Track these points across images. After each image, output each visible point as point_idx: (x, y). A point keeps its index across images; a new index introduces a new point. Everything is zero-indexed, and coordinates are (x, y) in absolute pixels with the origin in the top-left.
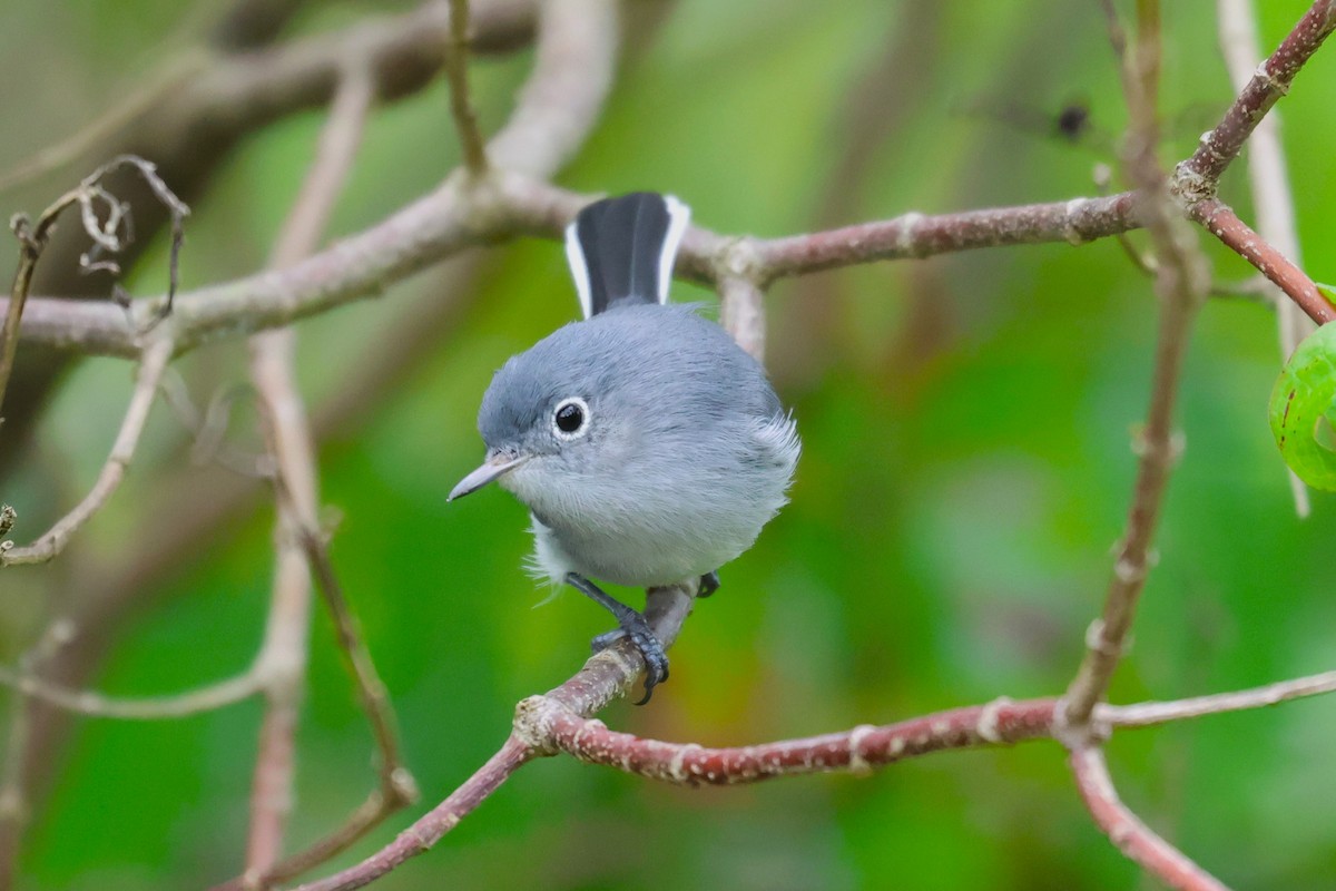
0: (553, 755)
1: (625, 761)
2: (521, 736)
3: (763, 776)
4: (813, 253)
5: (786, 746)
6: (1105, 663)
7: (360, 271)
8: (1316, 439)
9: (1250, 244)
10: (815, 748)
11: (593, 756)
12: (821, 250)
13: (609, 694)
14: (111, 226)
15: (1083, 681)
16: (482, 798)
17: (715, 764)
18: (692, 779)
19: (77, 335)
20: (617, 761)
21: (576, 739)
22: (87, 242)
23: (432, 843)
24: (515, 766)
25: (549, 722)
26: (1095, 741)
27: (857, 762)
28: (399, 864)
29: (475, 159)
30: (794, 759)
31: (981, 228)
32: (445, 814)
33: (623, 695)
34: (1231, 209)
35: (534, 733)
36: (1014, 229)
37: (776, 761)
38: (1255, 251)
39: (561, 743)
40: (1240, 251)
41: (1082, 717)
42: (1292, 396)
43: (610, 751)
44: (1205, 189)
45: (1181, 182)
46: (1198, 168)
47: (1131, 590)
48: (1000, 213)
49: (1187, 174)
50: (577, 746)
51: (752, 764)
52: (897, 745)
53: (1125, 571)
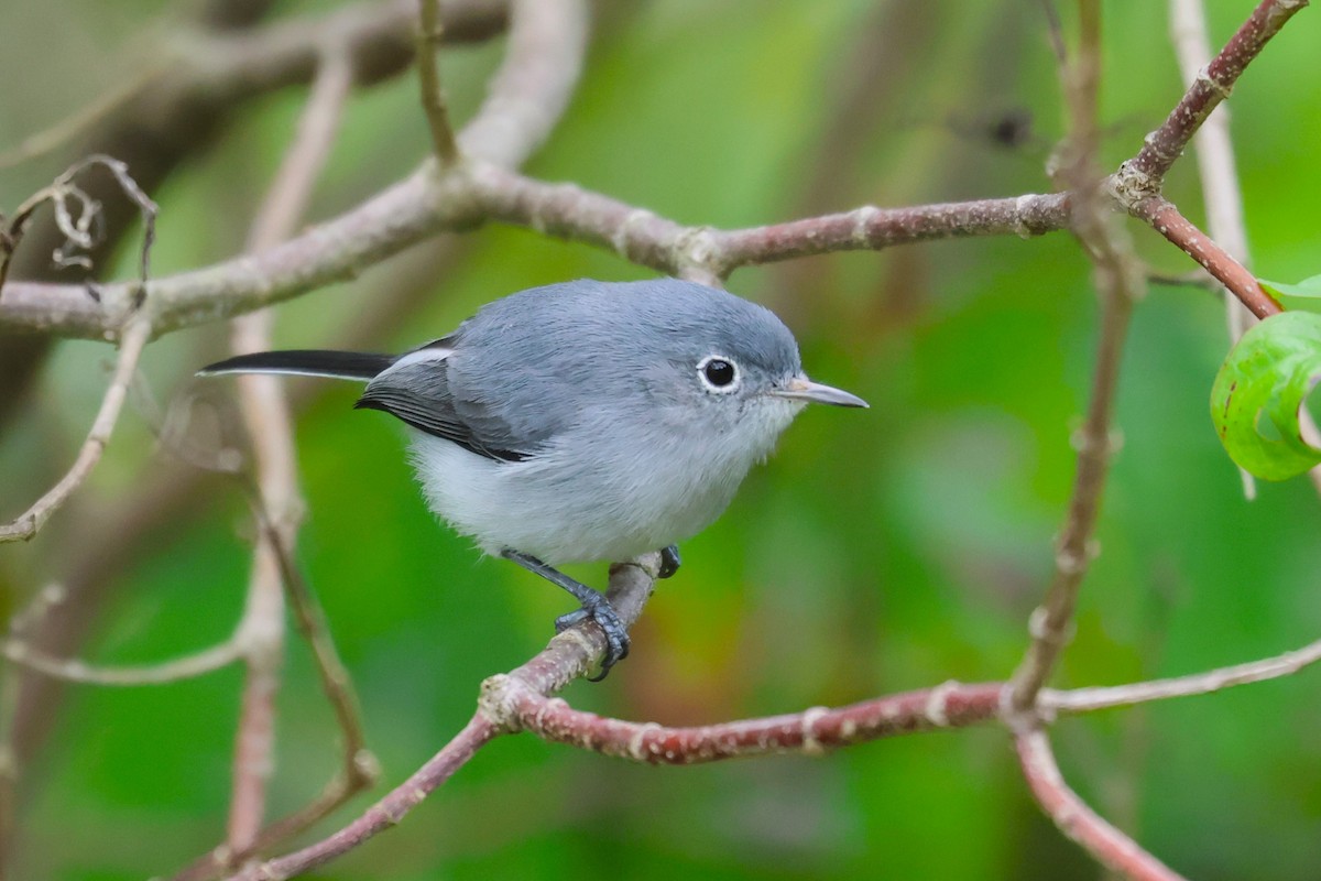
0: (518, 732)
1: (587, 739)
2: (486, 714)
3: (720, 756)
4: (771, 243)
5: (741, 727)
6: (1048, 651)
7: (333, 256)
8: (1257, 430)
9: (1193, 240)
10: (769, 730)
11: (555, 735)
12: (779, 242)
13: (573, 672)
14: (83, 223)
15: (1027, 668)
16: (448, 774)
17: (672, 744)
18: (652, 758)
19: (57, 318)
20: (578, 740)
21: (539, 718)
22: (60, 239)
23: (400, 817)
24: (480, 743)
25: (513, 701)
26: (1039, 725)
27: (810, 744)
28: (368, 838)
29: (445, 148)
30: (750, 740)
31: (932, 221)
32: (412, 790)
33: (586, 674)
34: (1174, 207)
35: (499, 712)
36: (965, 222)
37: (732, 742)
38: (1198, 247)
39: (525, 721)
40: (1183, 247)
41: (1027, 702)
42: (1233, 388)
43: (572, 730)
44: (1150, 187)
45: (1127, 180)
46: (1142, 167)
47: (1074, 580)
48: (952, 207)
49: (1132, 173)
50: (540, 725)
51: (709, 744)
52: (848, 728)
53: (1066, 562)
